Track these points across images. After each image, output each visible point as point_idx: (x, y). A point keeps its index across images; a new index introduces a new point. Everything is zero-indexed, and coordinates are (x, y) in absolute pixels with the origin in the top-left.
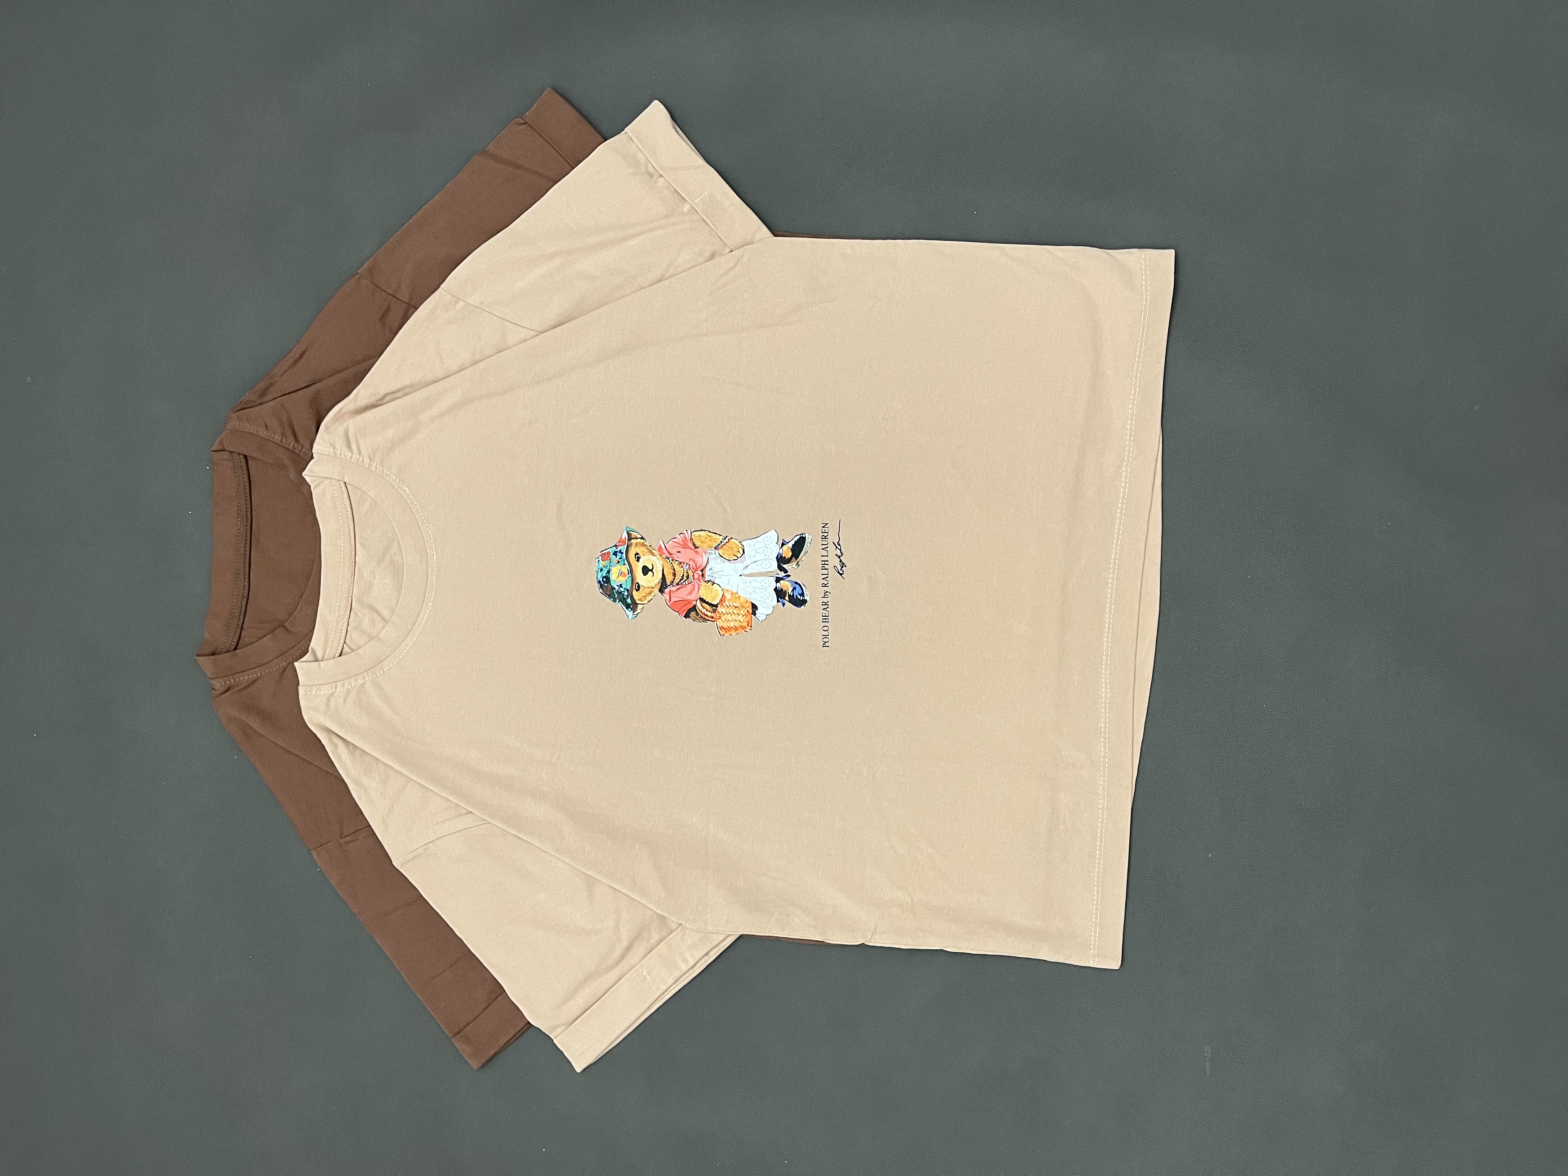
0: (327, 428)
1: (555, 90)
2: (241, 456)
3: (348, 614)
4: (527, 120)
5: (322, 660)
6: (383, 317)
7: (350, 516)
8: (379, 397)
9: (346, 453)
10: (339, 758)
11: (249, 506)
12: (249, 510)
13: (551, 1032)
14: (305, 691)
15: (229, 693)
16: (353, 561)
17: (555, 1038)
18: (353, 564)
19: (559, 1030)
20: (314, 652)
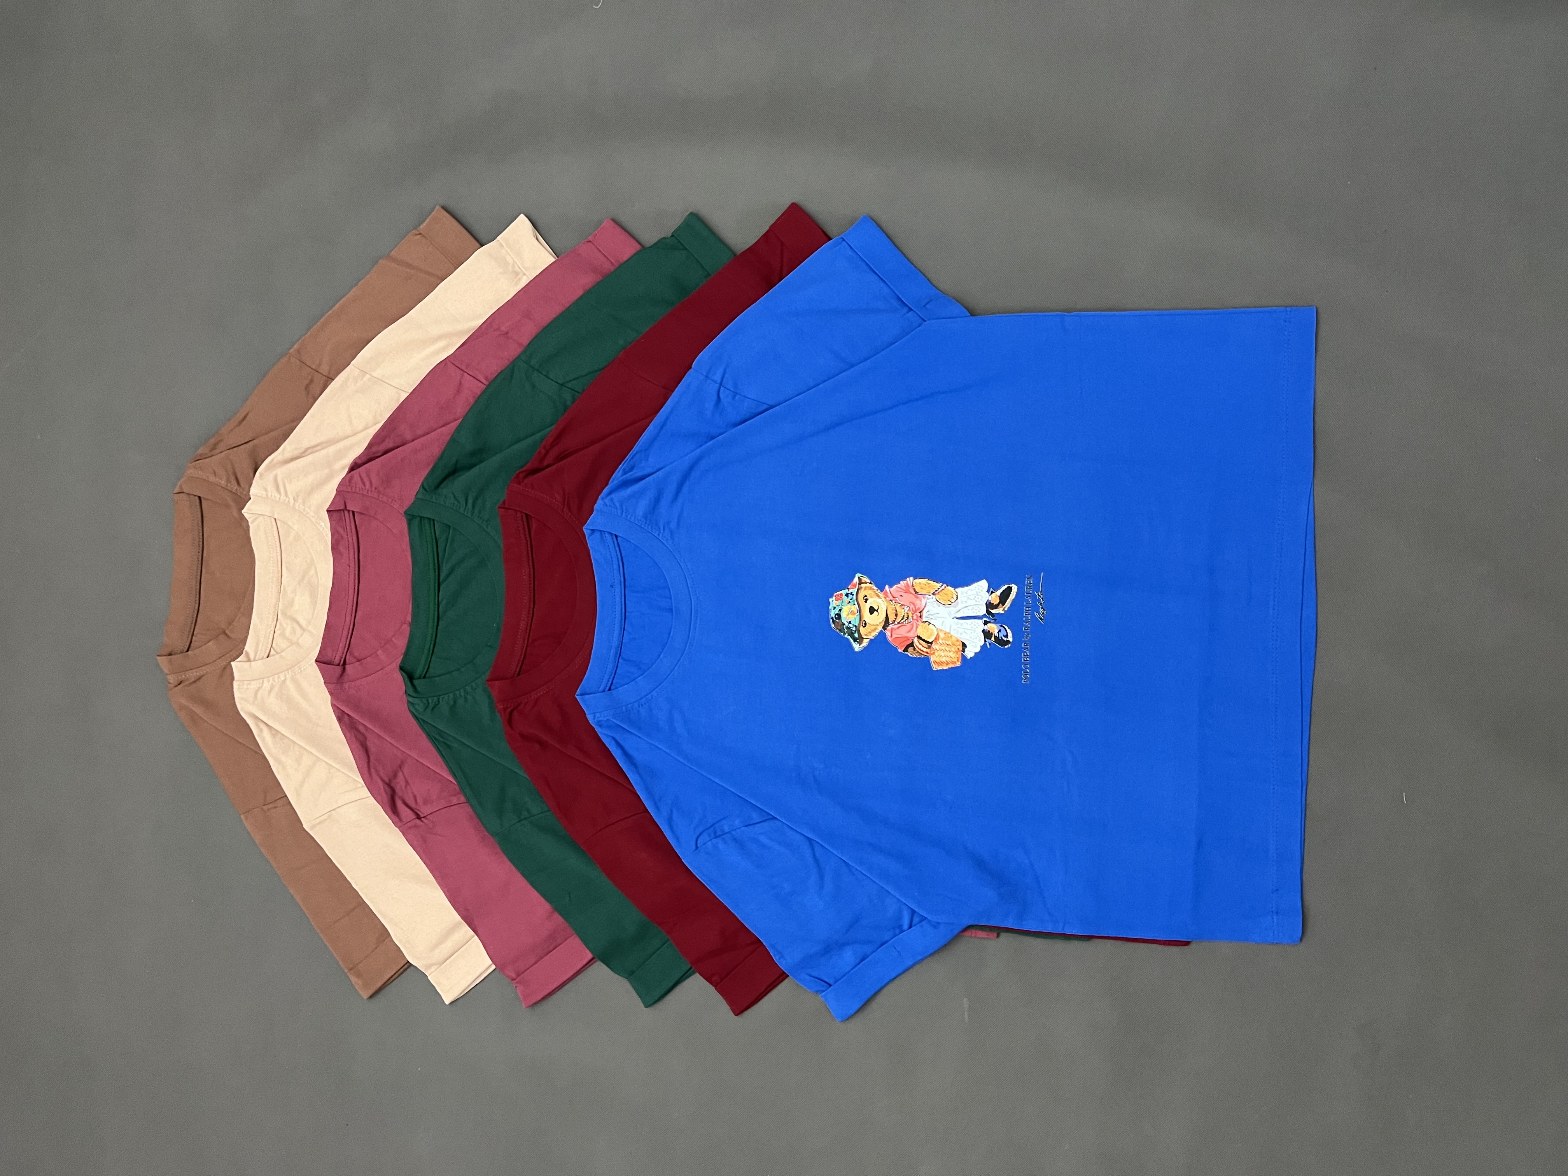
0: (261, 475)
1: (444, 208)
2: (197, 498)
3: (274, 624)
4: (421, 232)
5: (254, 660)
6: (307, 388)
7: (278, 545)
8: (302, 450)
9: (276, 496)
10: (263, 740)
11: (201, 537)
12: (201, 540)
13: (426, 970)
14: (239, 685)
15: (181, 685)
16: (280, 581)
17: (429, 975)
18: (280, 584)
19: (433, 969)
20: (247, 655)
